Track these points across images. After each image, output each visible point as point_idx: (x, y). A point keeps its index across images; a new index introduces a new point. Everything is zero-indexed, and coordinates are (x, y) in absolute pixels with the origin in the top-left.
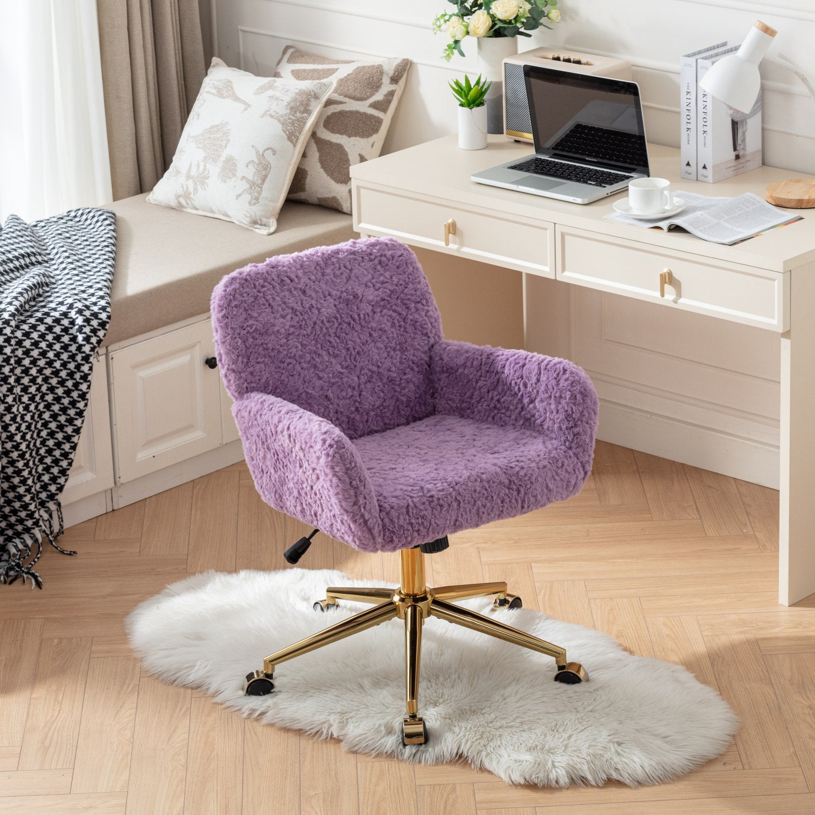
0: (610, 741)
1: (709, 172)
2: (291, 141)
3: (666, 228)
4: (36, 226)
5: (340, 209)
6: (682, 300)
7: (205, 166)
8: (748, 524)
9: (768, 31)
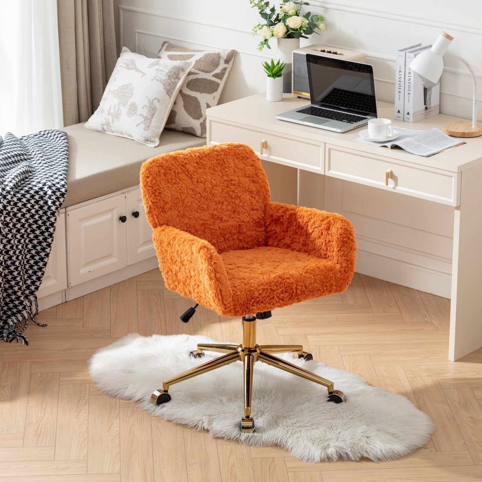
0: (363, 436)
1: (411, 116)
2: (168, 95)
3: (390, 147)
4: (22, 139)
5: (195, 134)
6: (398, 188)
7: (119, 108)
8: (428, 316)
9: (449, 37)
